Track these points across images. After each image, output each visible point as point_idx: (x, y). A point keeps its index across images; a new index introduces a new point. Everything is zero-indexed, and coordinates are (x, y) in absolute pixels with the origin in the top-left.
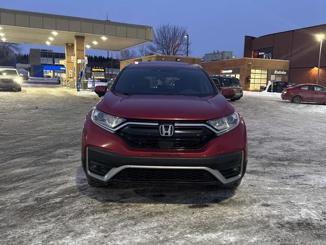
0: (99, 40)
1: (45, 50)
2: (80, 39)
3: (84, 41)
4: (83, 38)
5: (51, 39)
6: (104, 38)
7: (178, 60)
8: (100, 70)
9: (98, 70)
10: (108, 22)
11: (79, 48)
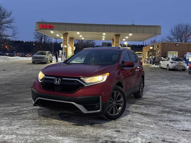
0: (129, 36)
1: (109, 43)
2: (118, 36)
3: (119, 37)
4: (119, 35)
5: (104, 37)
6: (131, 35)
7: (177, 45)
8: (140, 52)
9: (139, 52)
10: (133, 26)
11: (117, 41)
